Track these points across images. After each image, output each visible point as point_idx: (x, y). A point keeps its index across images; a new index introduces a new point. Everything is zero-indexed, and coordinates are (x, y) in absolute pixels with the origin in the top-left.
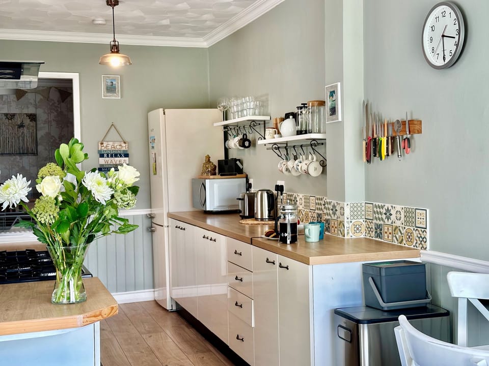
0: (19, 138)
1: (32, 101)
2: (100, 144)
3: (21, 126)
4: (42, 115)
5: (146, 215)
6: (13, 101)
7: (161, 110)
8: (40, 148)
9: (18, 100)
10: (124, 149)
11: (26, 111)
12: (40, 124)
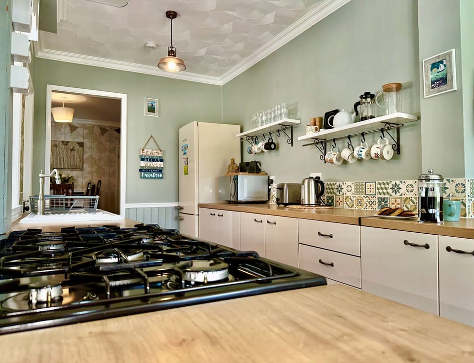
0: (71, 158)
1: (81, 134)
2: (141, 151)
3: (73, 150)
4: (87, 143)
5: (175, 207)
6: (68, 133)
7: (195, 122)
8: (85, 166)
9: (72, 132)
10: (160, 155)
11: (76, 140)
12: (86, 150)
